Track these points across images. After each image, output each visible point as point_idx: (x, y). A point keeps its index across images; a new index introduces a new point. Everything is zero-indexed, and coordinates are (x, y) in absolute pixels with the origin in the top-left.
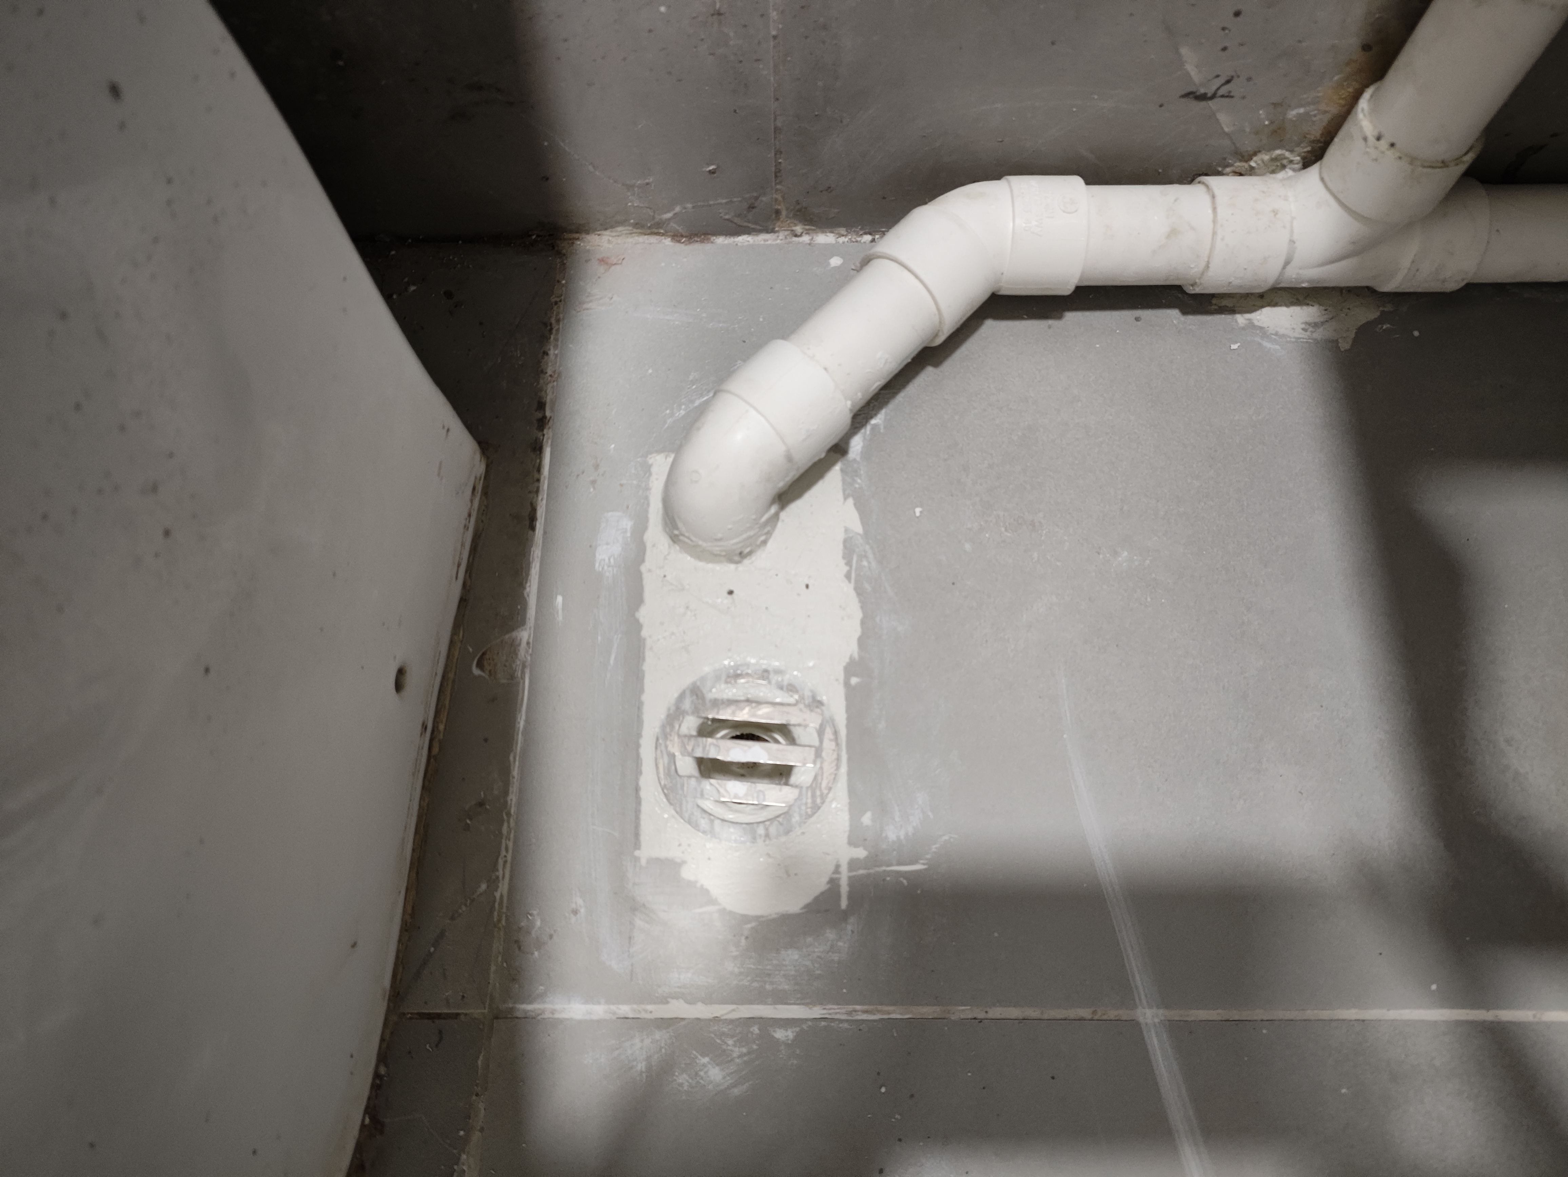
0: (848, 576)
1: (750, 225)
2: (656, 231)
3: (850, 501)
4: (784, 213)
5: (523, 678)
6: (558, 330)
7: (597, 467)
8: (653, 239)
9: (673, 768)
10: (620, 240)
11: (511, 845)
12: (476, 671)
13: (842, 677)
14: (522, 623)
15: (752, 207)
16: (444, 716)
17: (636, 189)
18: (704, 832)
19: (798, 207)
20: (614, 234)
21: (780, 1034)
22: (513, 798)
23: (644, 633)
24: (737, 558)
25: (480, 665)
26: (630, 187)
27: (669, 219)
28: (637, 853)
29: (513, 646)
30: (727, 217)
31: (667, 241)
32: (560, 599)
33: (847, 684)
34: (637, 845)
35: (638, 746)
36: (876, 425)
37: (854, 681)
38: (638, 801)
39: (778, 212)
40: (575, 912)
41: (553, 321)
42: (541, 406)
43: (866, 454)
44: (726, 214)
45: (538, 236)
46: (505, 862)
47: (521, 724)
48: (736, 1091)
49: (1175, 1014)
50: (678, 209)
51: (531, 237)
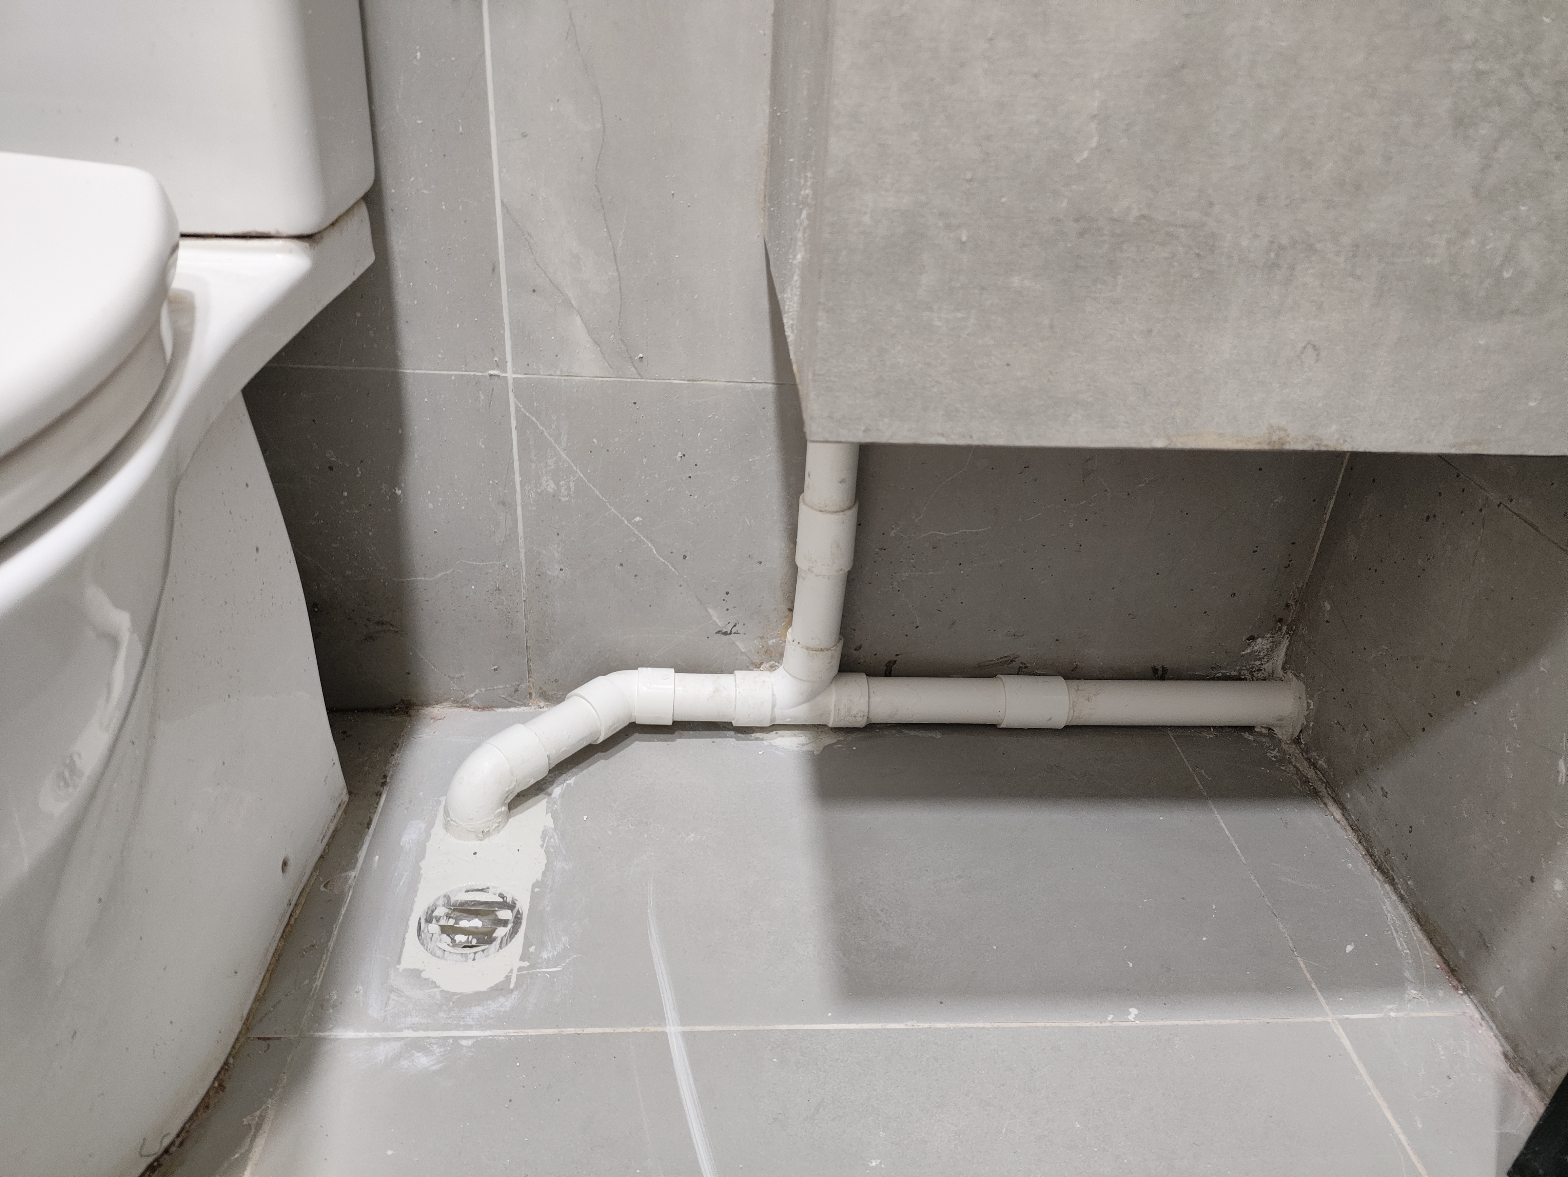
0: (542, 846)
1: (516, 701)
2: (465, 705)
3: (550, 814)
4: (534, 694)
5: (349, 893)
6: (402, 746)
7: (410, 802)
8: (463, 710)
9: (427, 929)
10: (444, 710)
11: (326, 964)
12: (322, 889)
13: (530, 888)
14: (354, 868)
15: (516, 690)
16: (300, 908)
17: (455, 679)
18: (439, 957)
19: (541, 691)
20: (442, 707)
21: (464, 1043)
22: (331, 944)
23: (422, 872)
24: (481, 835)
25: (325, 886)
26: (452, 678)
27: (472, 698)
28: (398, 967)
29: (346, 879)
30: (503, 696)
31: (471, 710)
32: (377, 857)
33: (533, 891)
34: (399, 963)
35: (408, 920)
36: (570, 784)
37: (536, 890)
38: (403, 944)
39: (530, 694)
40: (357, 992)
41: (400, 742)
42: (385, 777)
43: (562, 796)
44: (503, 694)
45: (399, 708)
46: (321, 972)
47: (343, 912)
48: (434, 1068)
49: (687, 1029)
50: (477, 691)
51: (395, 708)
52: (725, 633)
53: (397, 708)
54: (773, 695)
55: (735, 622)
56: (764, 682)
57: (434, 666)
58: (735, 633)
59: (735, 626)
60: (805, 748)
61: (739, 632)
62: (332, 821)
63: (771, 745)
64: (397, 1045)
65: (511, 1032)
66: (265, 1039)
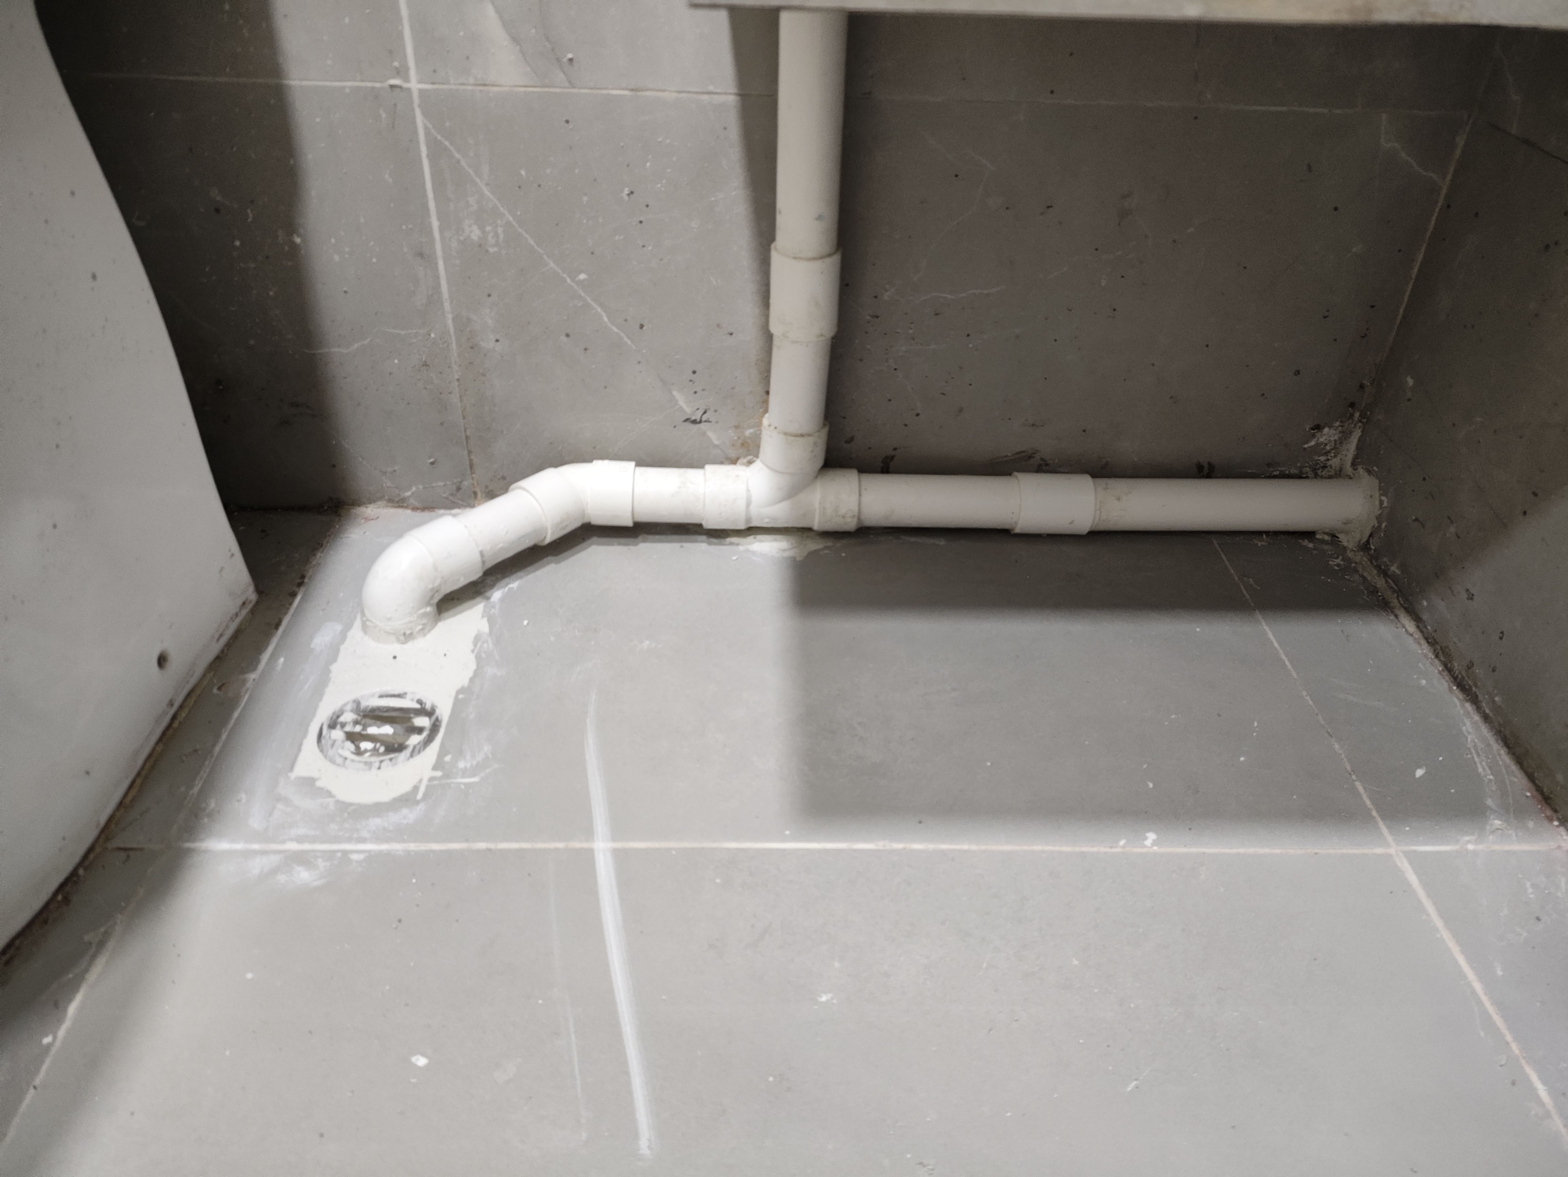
0: (473, 651)
1: (459, 501)
2: (402, 505)
3: (485, 619)
4: (479, 494)
5: (244, 696)
6: (326, 546)
7: (328, 603)
8: (400, 511)
9: (328, 736)
10: (379, 510)
11: (208, 770)
12: (215, 691)
13: (453, 694)
14: (254, 669)
15: (459, 489)
16: (186, 710)
17: (388, 474)
18: (339, 765)
19: (487, 490)
20: (376, 506)
21: (354, 857)
22: (217, 749)
23: (331, 675)
24: (402, 638)
25: (219, 688)
26: (385, 473)
27: (409, 497)
28: (290, 774)
29: (244, 682)
30: (444, 495)
31: (409, 512)
32: (282, 660)
33: (456, 698)
34: (291, 769)
35: (308, 725)
36: (512, 588)
37: (461, 696)
38: (299, 750)
39: (475, 493)
40: (239, 801)
41: (325, 543)
42: (303, 577)
43: (502, 600)
44: (444, 493)
46: (201, 778)
47: (236, 715)
48: (316, 883)
49: (619, 845)
50: (414, 489)
51: (323, 507)
52: (694, 422)
53: (326, 508)
54: (748, 491)
55: (705, 407)
56: (738, 476)
57: (362, 458)
58: (705, 421)
59: (705, 412)
60: (787, 554)
61: (710, 420)
62: (232, 620)
63: (748, 551)
64: (275, 859)
65: (412, 846)
66: (125, 849)
